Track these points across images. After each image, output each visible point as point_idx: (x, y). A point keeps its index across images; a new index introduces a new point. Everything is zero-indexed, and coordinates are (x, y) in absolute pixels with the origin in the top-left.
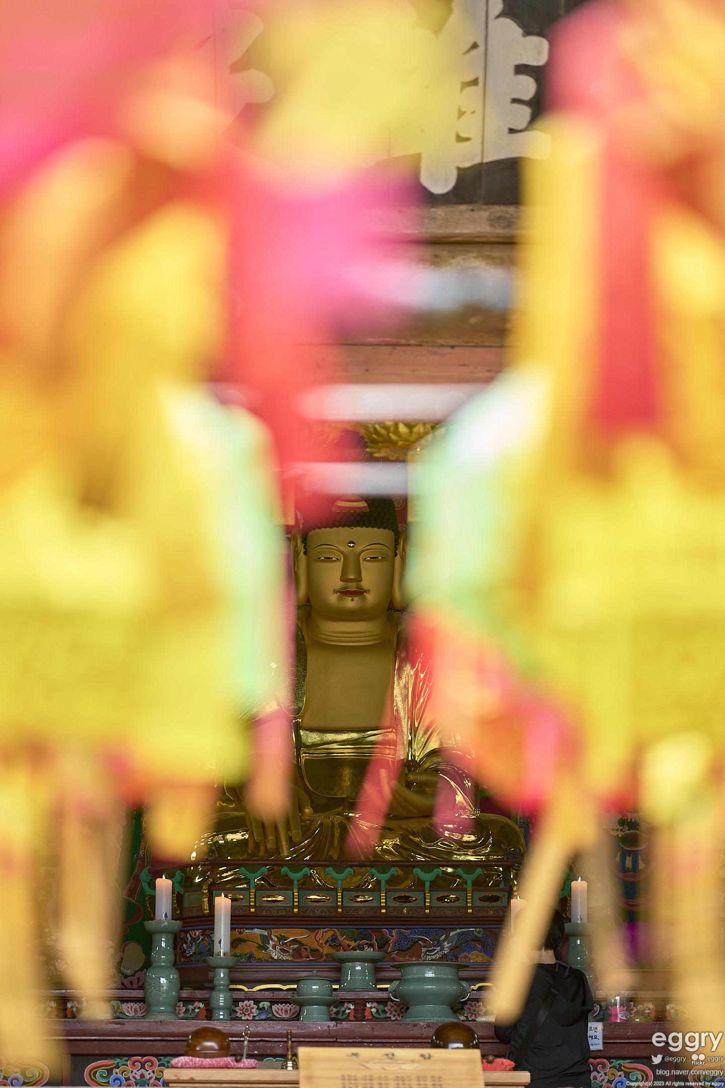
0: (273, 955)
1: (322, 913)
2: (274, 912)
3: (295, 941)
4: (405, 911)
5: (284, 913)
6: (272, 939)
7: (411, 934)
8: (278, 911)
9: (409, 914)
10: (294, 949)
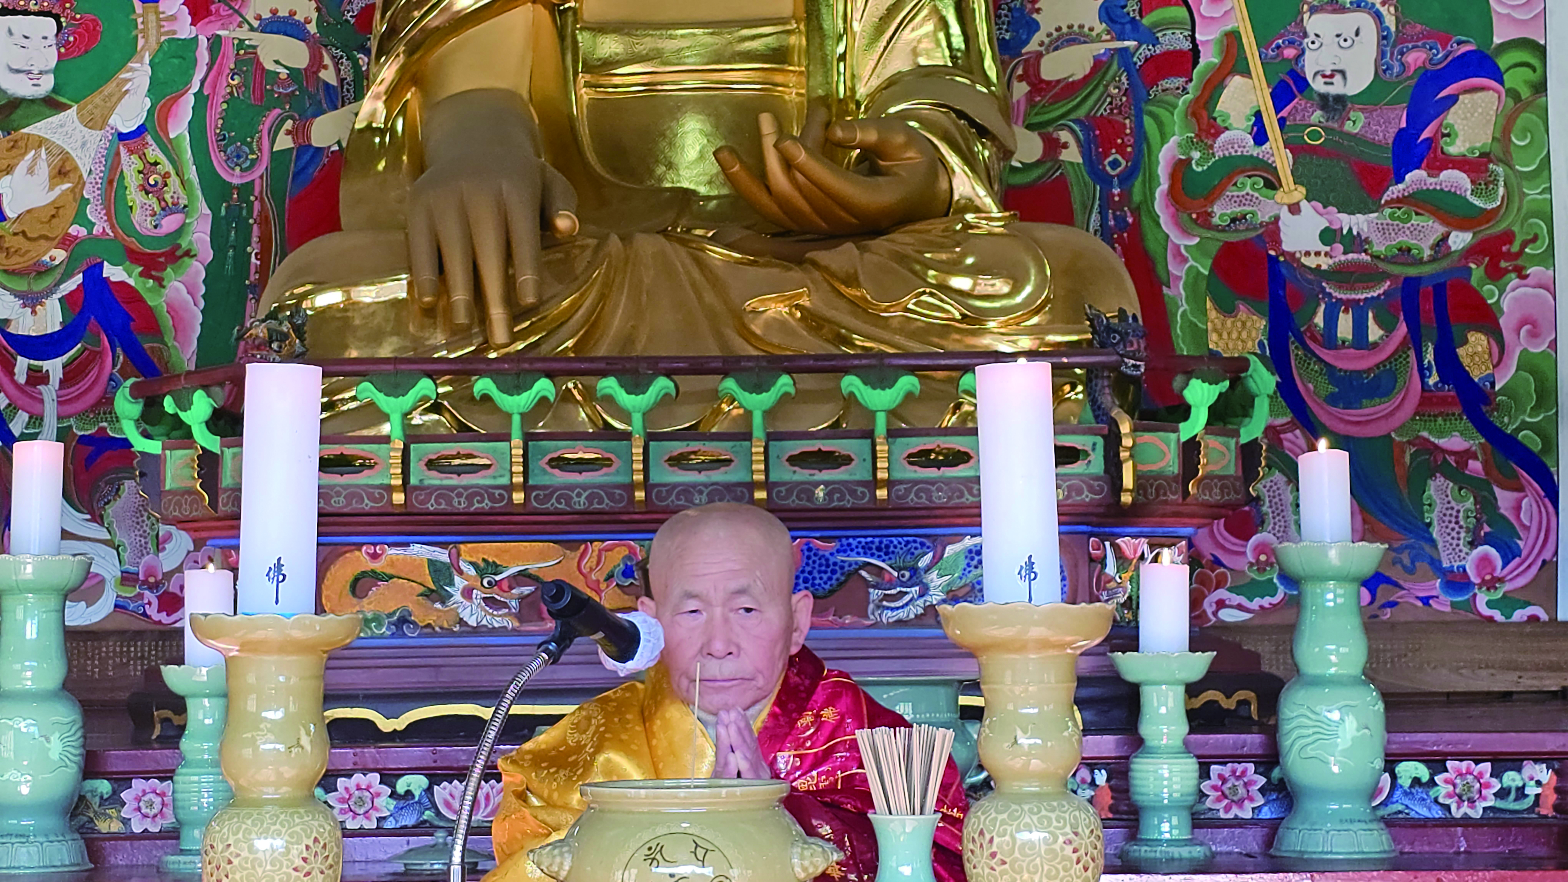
0: (465, 615)
1: (591, 504)
2: (460, 503)
3: (523, 577)
4: (821, 494)
5: (486, 505)
6: (461, 572)
7: (838, 551)
8: (470, 498)
9: (831, 500)
10: (522, 599)
